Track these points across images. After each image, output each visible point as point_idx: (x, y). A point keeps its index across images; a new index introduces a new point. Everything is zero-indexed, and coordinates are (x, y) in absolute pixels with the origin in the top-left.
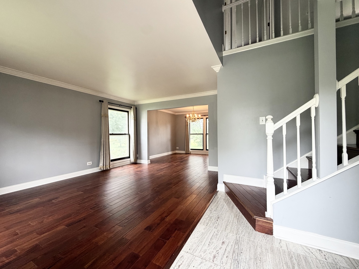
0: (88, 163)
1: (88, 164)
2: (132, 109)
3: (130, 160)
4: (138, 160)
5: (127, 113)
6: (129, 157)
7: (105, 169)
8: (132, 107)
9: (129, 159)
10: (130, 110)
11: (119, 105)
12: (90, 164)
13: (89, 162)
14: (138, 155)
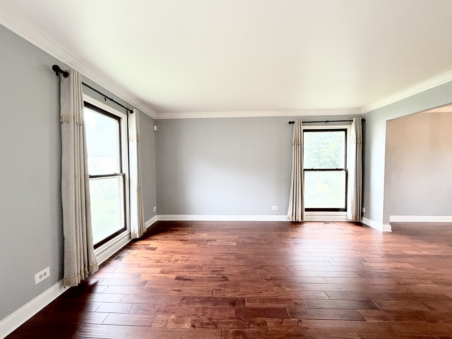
0: (273, 207)
1: (273, 209)
2: (353, 124)
3: (346, 214)
4: (364, 218)
5: (344, 133)
6: (345, 210)
7: (294, 220)
8: (352, 121)
9: (344, 213)
10: (350, 126)
11: (325, 122)
12: (275, 209)
13: (275, 207)
14: (364, 209)
